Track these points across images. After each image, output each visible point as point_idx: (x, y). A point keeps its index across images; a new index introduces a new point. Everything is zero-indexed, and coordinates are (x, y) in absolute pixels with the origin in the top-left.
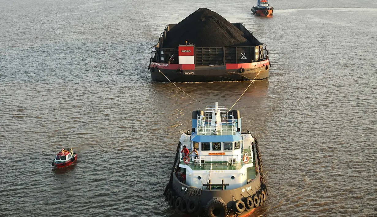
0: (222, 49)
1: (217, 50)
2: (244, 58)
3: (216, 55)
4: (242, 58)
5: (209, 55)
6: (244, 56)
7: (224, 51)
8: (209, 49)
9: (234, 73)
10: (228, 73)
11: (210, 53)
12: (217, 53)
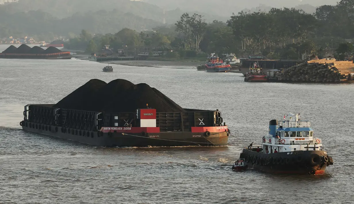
0: (180, 114)
1: (174, 115)
2: (202, 123)
3: (173, 120)
4: (200, 124)
5: (166, 121)
6: (202, 121)
7: (182, 116)
8: (166, 114)
9: (199, 136)
10: (193, 136)
11: (167, 118)
12: (174, 118)
